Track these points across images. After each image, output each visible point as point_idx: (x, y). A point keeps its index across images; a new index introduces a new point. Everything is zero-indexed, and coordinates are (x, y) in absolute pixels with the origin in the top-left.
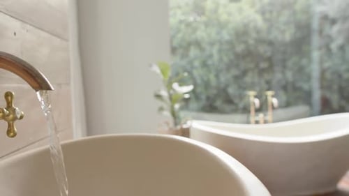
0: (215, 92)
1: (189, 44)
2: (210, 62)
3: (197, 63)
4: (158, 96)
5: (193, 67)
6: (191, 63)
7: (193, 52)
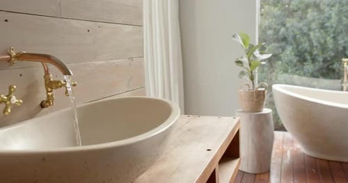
0: (332, 54)
1: (308, 6)
2: (328, 24)
3: (314, 26)
4: (239, 62)
5: (310, 30)
6: (309, 24)
7: (311, 14)
